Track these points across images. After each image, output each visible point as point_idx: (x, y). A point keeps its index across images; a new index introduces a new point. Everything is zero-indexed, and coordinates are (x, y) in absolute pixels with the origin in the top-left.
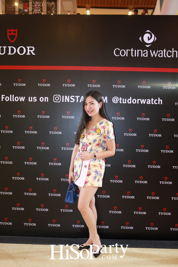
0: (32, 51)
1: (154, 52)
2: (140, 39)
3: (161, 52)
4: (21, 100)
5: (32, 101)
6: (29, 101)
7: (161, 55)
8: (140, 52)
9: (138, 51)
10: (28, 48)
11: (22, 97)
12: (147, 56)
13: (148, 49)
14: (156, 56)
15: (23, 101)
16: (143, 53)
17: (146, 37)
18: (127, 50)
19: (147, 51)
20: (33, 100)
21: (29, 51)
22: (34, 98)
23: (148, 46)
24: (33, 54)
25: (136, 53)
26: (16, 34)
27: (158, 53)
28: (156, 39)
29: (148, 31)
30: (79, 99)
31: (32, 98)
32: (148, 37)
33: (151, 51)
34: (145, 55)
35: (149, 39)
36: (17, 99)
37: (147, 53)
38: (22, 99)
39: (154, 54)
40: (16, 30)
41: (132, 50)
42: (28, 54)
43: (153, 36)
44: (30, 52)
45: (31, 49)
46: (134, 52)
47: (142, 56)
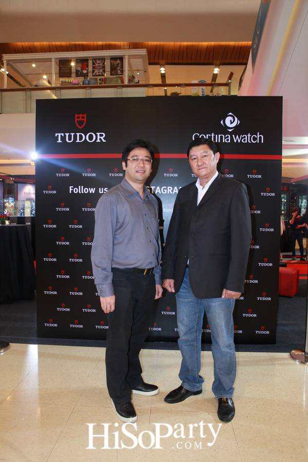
0: (102, 138)
1: (237, 137)
2: (222, 122)
3: (245, 137)
4: (91, 192)
5: (102, 192)
6: (100, 192)
7: (245, 140)
8: (221, 137)
9: (219, 136)
10: (98, 134)
11: (92, 189)
12: (229, 141)
13: (231, 133)
14: (239, 141)
15: (93, 192)
16: (225, 138)
17: (228, 120)
18: (207, 135)
19: (229, 136)
20: (104, 191)
21: (99, 137)
22: (105, 190)
23: (230, 130)
24: (104, 141)
25: (217, 138)
26: (85, 120)
27: (242, 138)
28: (239, 122)
29: (230, 114)
30: (155, 189)
31: (102, 189)
32: (231, 121)
33: (233, 136)
34: (228, 140)
35: (231, 123)
36: (86, 190)
37: (229, 138)
38: (92, 190)
39: (237, 139)
40: (85, 115)
41: (213, 135)
42: (98, 141)
43: (236, 119)
44: (100, 139)
45: (101, 135)
46: (215, 137)
47: (224, 141)
